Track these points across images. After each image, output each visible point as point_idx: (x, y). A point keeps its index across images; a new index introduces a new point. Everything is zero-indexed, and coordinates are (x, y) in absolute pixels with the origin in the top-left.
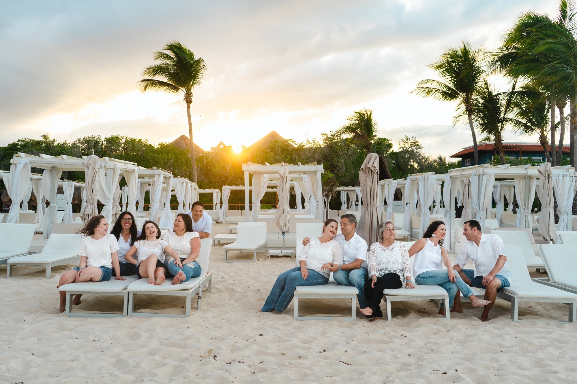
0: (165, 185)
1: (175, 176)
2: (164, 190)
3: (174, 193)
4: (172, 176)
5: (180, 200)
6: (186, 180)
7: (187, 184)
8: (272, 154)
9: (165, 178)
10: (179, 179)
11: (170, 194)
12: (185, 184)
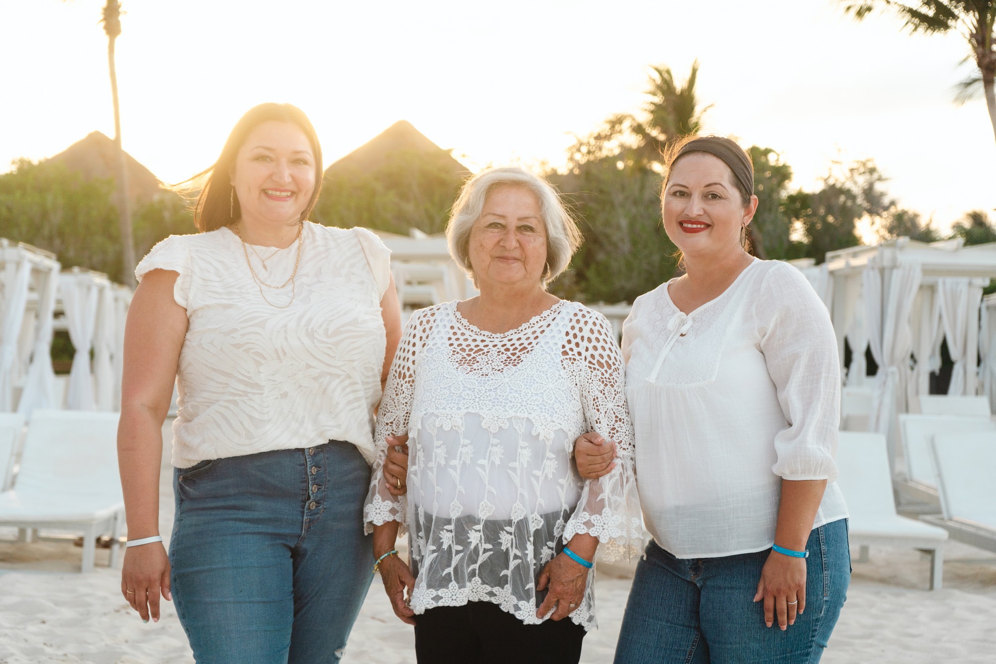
0: (35, 296)
1: (66, 265)
2: (34, 310)
3: (61, 323)
4: (56, 266)
5: (81, 341)
6: (100, 280)
7: (101, 290)
8: (392, 196)
9: (36, 271)
10: (76, 276)
11: (49, 325)
12: (94, 293)
